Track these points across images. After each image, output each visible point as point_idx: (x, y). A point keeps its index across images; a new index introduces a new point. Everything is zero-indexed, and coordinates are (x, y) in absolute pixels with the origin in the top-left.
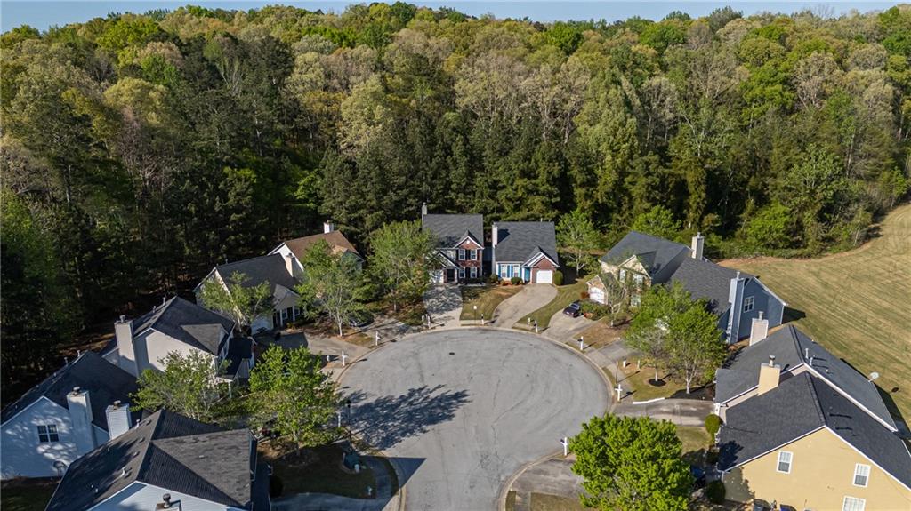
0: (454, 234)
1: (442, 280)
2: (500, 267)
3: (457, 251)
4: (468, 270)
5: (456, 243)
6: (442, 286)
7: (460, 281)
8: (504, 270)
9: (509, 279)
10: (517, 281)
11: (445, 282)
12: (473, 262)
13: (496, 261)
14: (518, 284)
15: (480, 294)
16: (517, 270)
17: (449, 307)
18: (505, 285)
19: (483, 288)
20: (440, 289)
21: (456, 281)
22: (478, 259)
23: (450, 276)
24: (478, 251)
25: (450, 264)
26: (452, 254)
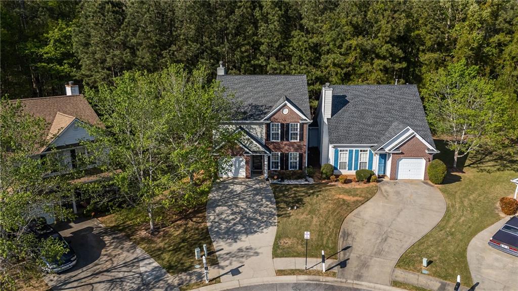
0: (262, 101)
1: (243, 174)
2: (336, 153)
3: (268, 126)
4: (285, 158)
5: (266, 113)
6: (240, 184)
7: (271, 176)
8: (344, 157)
9: (353, 172)
10: (366, 176)
11: (247, 177)
12: (292, 145)
13: (331, 142)
14: (369, 181)
15: (307, 199)
16: (364, 158)
17: (250, 226)
18: (347, 181)
19: (311, 187)
20: (238, 188)
21: (266, 175)
22: (302, 139)
23: (255, 167)
24: (302, 125)
25: (256, 146)
26: (259, 131)
